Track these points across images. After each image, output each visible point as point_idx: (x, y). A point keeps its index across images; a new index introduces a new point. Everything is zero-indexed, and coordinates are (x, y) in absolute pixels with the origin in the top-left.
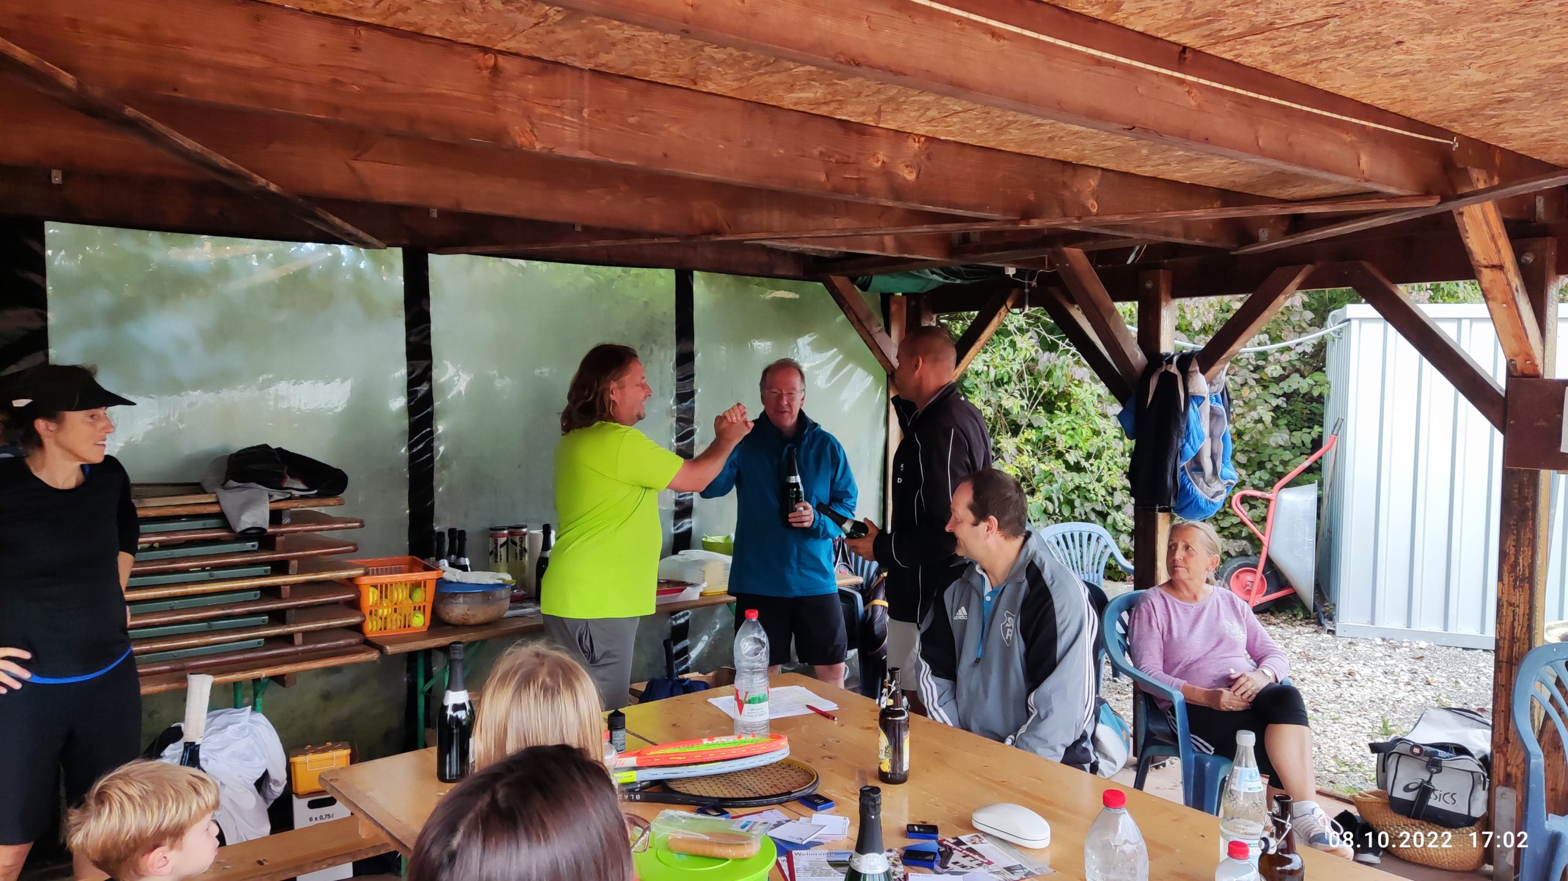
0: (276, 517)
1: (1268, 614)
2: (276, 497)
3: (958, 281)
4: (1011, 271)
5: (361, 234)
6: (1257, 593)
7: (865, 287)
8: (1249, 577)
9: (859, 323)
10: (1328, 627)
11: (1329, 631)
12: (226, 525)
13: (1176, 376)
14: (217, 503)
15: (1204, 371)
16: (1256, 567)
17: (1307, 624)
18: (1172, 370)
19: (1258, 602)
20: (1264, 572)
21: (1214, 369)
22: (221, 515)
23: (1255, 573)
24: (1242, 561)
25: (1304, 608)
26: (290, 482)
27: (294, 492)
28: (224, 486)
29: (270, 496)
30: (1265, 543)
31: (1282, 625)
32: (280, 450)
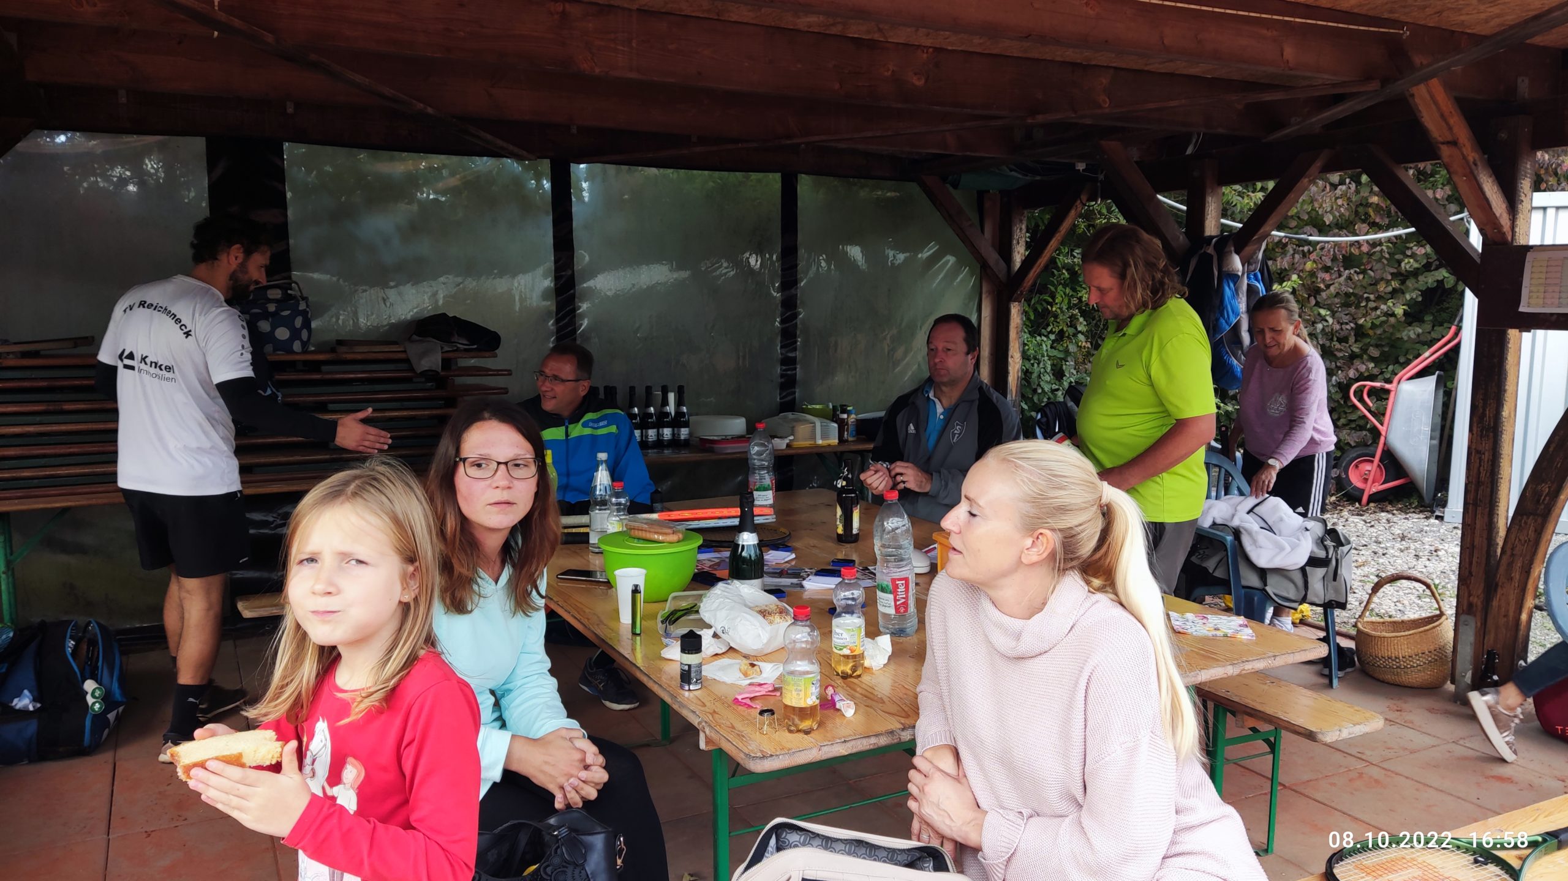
0: (447, 363)
1: (1387, 503)
2: (446, 349)
3: (1038, 178)
4: (1081, 166)
5: (511, 147)
6: (1374, 482)
7: (955, 186)
8: (1368, 467)
9: (952, 217)
10: (1438, 513)
11: (1437, 517)
12: (412, 370)
13: (1212, 256)
14: (405, 352)
15: (1238, 253)
16: (1374, 457)
17: (1421, 512)
18: (1209, 251)
19: (1374, 490)
20: (1381, 460)
21: (1248, 249)
22: (407, 361)
23: (1372, 462)
24: (1360, 451)
25: (1421, 497)
26: (455, 338)
27: (459, 345)
28: (410, 339)
29: (442, 348)
30: (1383, 433)
31: (1395, 512)
32: (455, 317)
